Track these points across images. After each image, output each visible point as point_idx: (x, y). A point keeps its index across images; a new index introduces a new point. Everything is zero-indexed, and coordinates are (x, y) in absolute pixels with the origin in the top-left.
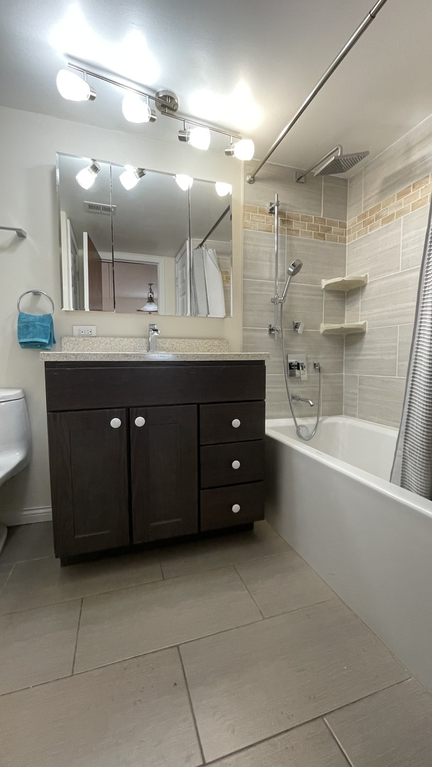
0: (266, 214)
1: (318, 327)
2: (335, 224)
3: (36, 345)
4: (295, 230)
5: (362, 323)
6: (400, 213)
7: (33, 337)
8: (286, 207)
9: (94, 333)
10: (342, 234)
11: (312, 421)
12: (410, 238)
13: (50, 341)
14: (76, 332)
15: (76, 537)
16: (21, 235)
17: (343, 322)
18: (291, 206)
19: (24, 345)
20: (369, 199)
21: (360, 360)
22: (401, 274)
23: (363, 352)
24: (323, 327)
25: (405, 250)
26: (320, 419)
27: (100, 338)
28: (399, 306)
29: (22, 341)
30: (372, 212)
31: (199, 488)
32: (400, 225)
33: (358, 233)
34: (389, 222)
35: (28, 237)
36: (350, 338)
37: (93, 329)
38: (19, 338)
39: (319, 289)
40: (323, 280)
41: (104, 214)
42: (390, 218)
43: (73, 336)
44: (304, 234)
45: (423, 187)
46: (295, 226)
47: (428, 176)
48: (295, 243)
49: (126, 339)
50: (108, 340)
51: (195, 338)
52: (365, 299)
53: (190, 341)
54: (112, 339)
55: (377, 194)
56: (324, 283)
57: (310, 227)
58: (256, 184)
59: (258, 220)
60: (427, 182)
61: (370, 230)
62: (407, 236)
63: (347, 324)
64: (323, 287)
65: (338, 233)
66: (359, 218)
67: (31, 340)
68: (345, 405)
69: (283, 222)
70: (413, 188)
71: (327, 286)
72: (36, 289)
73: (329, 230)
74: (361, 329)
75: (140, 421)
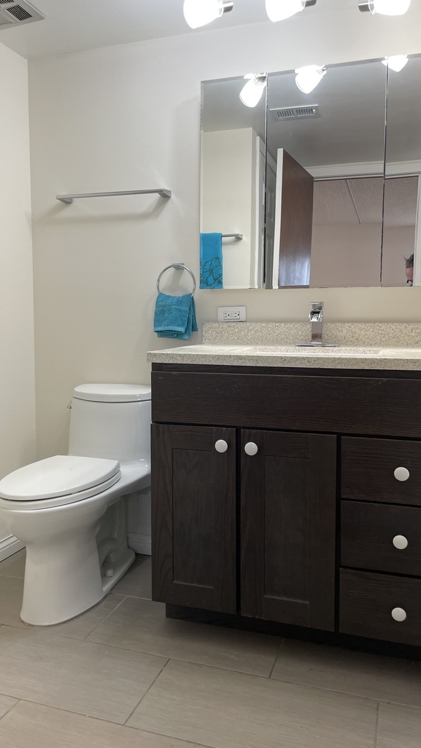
3: (172, 335)
7: (167, 325)
9: (243, 317)
13: (187, 329)
14: (221, 316)
15: (175, 582)
16: (165, 196)
19: (161, 333)
27: (248, 324)
29: (160, 329)
31: (338, 565)
35: (173, 196)
37: (242, 310)
38: (155, 327)
41: (300, 118)
43: (217, 321)
49: (283, 324)
50: (258, 326)
51: (393, 321)
53: (383, 326)
54: (263, 325)
67: (166, 328)
72: (177, 262)
75: (251, 448)
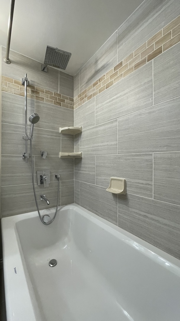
0: (20, 85)
1: (58, 154)
2: (67, 99)
4: (41, 98)
5: (80, 153)
6: (94, 94)
8: (35, 83)
10: (71, 104)
11: (53, 211)
12: (98, 108)
17: (73, 152)
18: (38, 84)
20: (82, 87)
21: (80, 173)
22: (96, 127)
23: (82, 169)
24: (61, 154)
25: (97, 114)
26: (58, 209)
28: (95, 145)
30: (83, 93)
32: (95, 101)
33: (78, 104)
34: (90, 99)
36: (77, 161)
39: (58, 133)
40: (60, 128)
42: (90, 97)
44: (47, 101)
45: (103, 81)
46: (41, 95)
47: (105, 75)
48: (42, 105)
52: (82, 140)
55: (85, 84)
56: (61, 129)
57: (51, 97)
58: (11, 65)
59: (14, 87)
60: (104, 78)
61: (83, 103)
62: (97, 107)
63: (75, 153)
64: (60, 132)
65: (69, 104)
66: (79, 97)
68: (75, 197)
69: (33, 92)
70: (99, 81)
71: (62, 131)
73: (64, 101)
74: (80, 156)
